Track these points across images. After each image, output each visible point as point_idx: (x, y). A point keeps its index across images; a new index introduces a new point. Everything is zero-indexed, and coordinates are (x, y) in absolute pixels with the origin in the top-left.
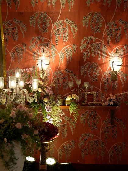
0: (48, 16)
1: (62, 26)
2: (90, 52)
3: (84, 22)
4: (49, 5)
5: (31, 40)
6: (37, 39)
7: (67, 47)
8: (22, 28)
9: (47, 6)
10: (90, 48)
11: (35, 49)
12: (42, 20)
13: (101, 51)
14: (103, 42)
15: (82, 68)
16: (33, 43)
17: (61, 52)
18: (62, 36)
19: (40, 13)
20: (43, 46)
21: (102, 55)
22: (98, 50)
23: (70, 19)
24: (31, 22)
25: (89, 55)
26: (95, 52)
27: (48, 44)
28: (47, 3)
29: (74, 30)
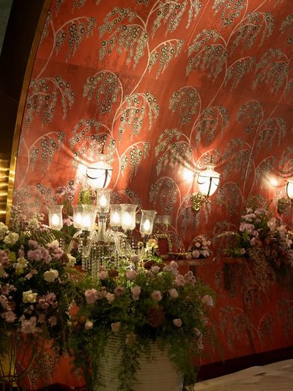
0: (119, 81)
1: (136, 104)
2: (169, 159)
3: (172, 102)
4: (129, 61)
5: (77, 127)
6: (88, 125)
7: (134, 146)
8: (66, 98)
9: (125, 63)
10: (169, 151)
11: (80, 145)
12: (106, 88)
13: (184, 158)
14: (190, 141)
15: (152, 188)
16: (78, 132)
17: (124, 154)
18: (132, 124)
19: (108, 73)
20: (95, 140)
21: (183, 165)
22: (181, 155)
23: (152, 94)
24: (86, 89)
25: (166, 163)
26: (175, 159)
27: (105, 137)
28: (127, 57)
29: (153, 115)
